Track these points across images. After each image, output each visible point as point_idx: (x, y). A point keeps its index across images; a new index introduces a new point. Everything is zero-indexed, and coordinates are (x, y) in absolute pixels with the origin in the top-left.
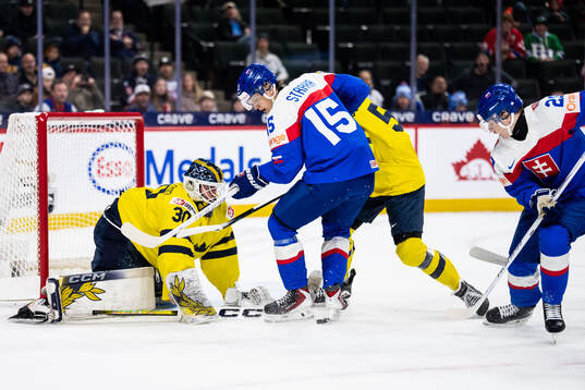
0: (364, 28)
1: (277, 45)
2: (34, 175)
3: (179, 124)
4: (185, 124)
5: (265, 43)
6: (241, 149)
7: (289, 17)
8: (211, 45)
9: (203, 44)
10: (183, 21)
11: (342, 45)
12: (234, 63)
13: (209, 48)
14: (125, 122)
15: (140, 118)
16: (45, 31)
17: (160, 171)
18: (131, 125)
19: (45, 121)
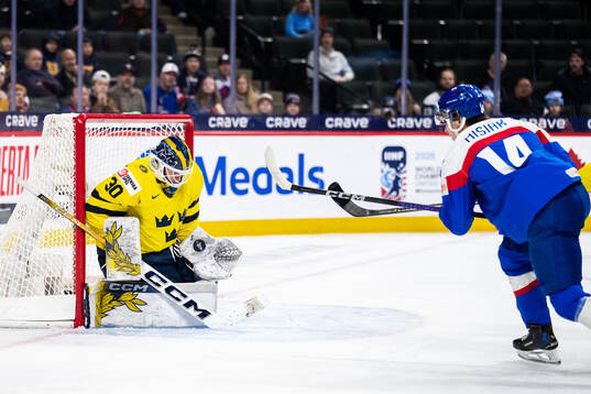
0: (442, 22)
1: (342, 40)
2: (71, 182)
3: (232, 128)
4: (239, 128)
5: (329, 39)
6: (301, 157)
7: (359, 9)
8: (270, 40)
9: (260, 38)
10: (239, 12)
11: (416, 42)
12: (294, 61)
13: (267, 43)
14: (173, 125)
15: (189, 120)
16: (87, 22)
17: (210, 180)
18: (179, 129)
19: (84, 122)
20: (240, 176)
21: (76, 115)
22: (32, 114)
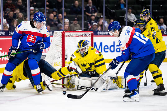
0: (161, 6)
1: (134, 11)
2: (61, 49)
3: (104, 35)
4: (106, 35)
5: (130, 10)
7: (138, 2)
8: (114, 11)
9: (112, 11)
10: (106, 4)
11: (154, 11)
12: (121, 16)
13: (113, 12)
14: (88, 34)
15: (92, 33)
17: (98, 48)
18: (90, 35)
19: (64, 33)
20: (106, 47)
21: (62, 31)
22: (51, 31)
